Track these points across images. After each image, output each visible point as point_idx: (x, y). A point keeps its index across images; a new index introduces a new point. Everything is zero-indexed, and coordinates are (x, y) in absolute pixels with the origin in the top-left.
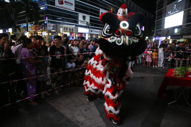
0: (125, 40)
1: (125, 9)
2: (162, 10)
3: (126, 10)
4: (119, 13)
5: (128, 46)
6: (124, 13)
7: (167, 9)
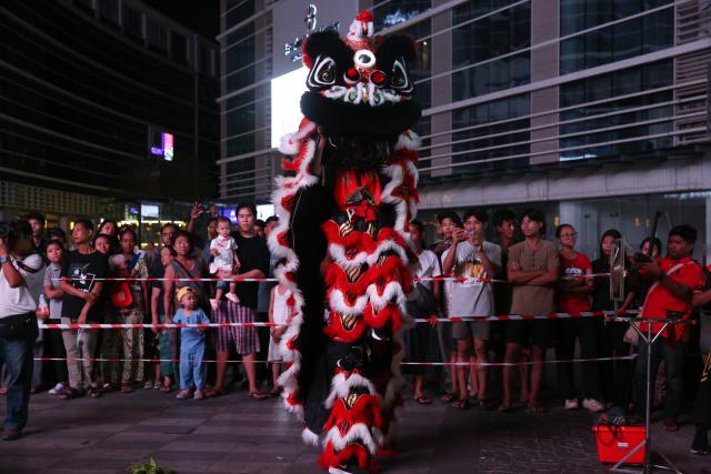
0: (364, 93)
1: (367, 22)
2: (251, 27)
3: (371, 25)
4: (353, 34)
5: (375, 107)
6: (365, 33)
7: (274, 25)
